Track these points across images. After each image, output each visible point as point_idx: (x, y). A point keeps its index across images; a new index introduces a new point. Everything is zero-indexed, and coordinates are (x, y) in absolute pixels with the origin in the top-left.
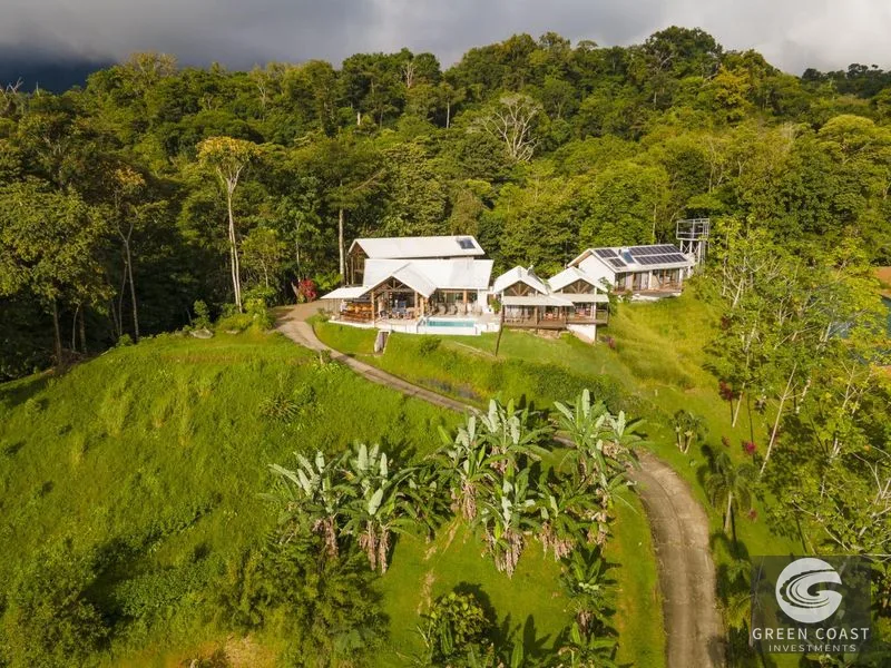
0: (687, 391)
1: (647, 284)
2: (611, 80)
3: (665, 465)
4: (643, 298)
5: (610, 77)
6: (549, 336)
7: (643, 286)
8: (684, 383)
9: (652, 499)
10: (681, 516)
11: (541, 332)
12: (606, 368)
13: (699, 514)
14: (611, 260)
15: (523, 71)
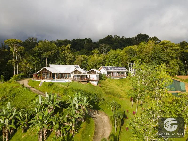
0: (120, 99)
1: (116, 75)
2: (128, 44)
3: (106, 115)
4: (115, 78)
5: (128, 43)
6: (84, 83)
7: (115, 75)
8: (120, 97)
9: (98, 124)
10: (104, 128)
11: (82, 82)
12: (97, 91)
13: (110, 128)
14: (106, 69)
15: (110, 42)
